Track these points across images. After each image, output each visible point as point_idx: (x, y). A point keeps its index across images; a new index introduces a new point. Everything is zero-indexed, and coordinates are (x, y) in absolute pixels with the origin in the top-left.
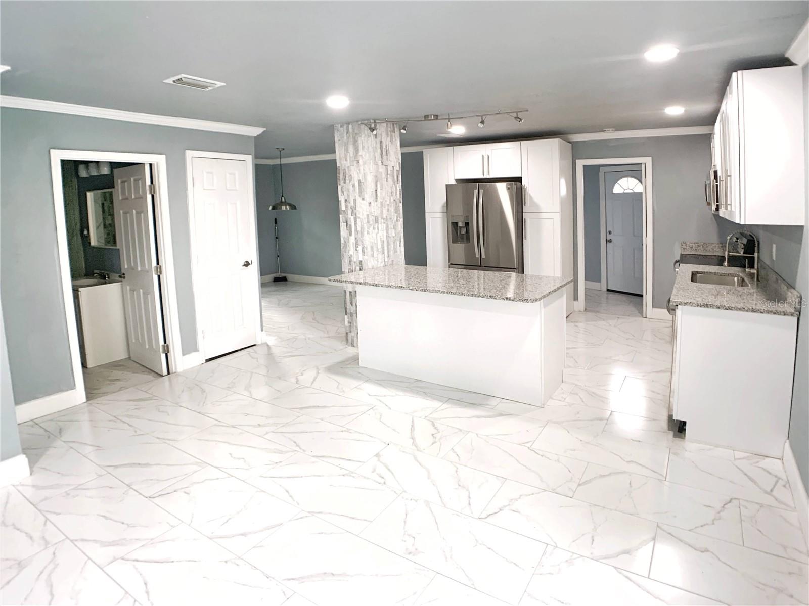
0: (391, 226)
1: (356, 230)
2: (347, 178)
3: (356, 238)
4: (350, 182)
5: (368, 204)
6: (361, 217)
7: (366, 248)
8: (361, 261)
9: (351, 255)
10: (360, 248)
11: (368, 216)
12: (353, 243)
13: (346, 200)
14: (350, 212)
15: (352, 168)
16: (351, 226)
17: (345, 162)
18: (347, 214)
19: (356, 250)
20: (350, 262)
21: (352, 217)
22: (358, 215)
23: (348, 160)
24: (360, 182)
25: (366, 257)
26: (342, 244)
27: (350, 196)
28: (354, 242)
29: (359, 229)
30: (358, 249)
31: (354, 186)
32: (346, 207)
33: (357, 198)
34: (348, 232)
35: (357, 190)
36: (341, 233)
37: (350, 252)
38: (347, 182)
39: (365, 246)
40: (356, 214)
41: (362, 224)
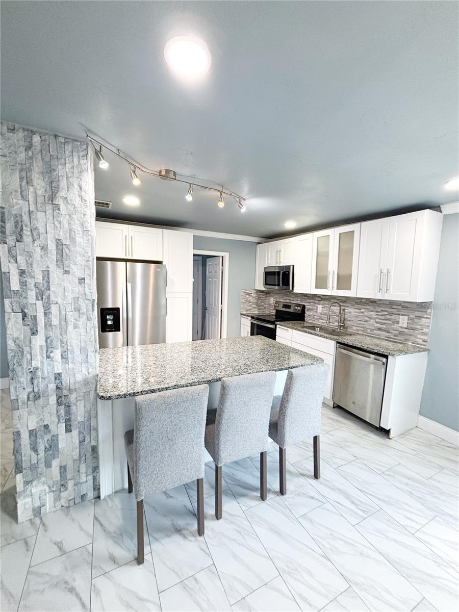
1: (48, 325)
2: (26, 232)
3: (47, 338)
4: (34, 241)
5: (77, 282)
6: (60, 301)
7: (73, 352)
8: (59, 374)
9: (37, 369)
10: (57, 354)
11: (76, 299)
12: (41, 347)
13: (22, 273)
14: (32, 294)
15: (40, 215)
16: (35, 317)
17: (21, 202)
18: (26, 298)
19: (48, 357)
20: (32, 378)
21: (39, 303)
22: (52, 298)
23: (31, 199)
24: (59, 243)
25: (71, 366)
26: (9, 352)
27: (35, 266)
28: (44, 344)
29: (55, 321)
30: (52, 355)
31: (44, 248)
32: (23, 284)
33: (51, 270)
34: (27, 329)
35: (53, 255)
36: (9, 332)
37: (34, 363)
38: (27, 239)
39: (69, 348)
40: (49, 297)
41: (63, 313)
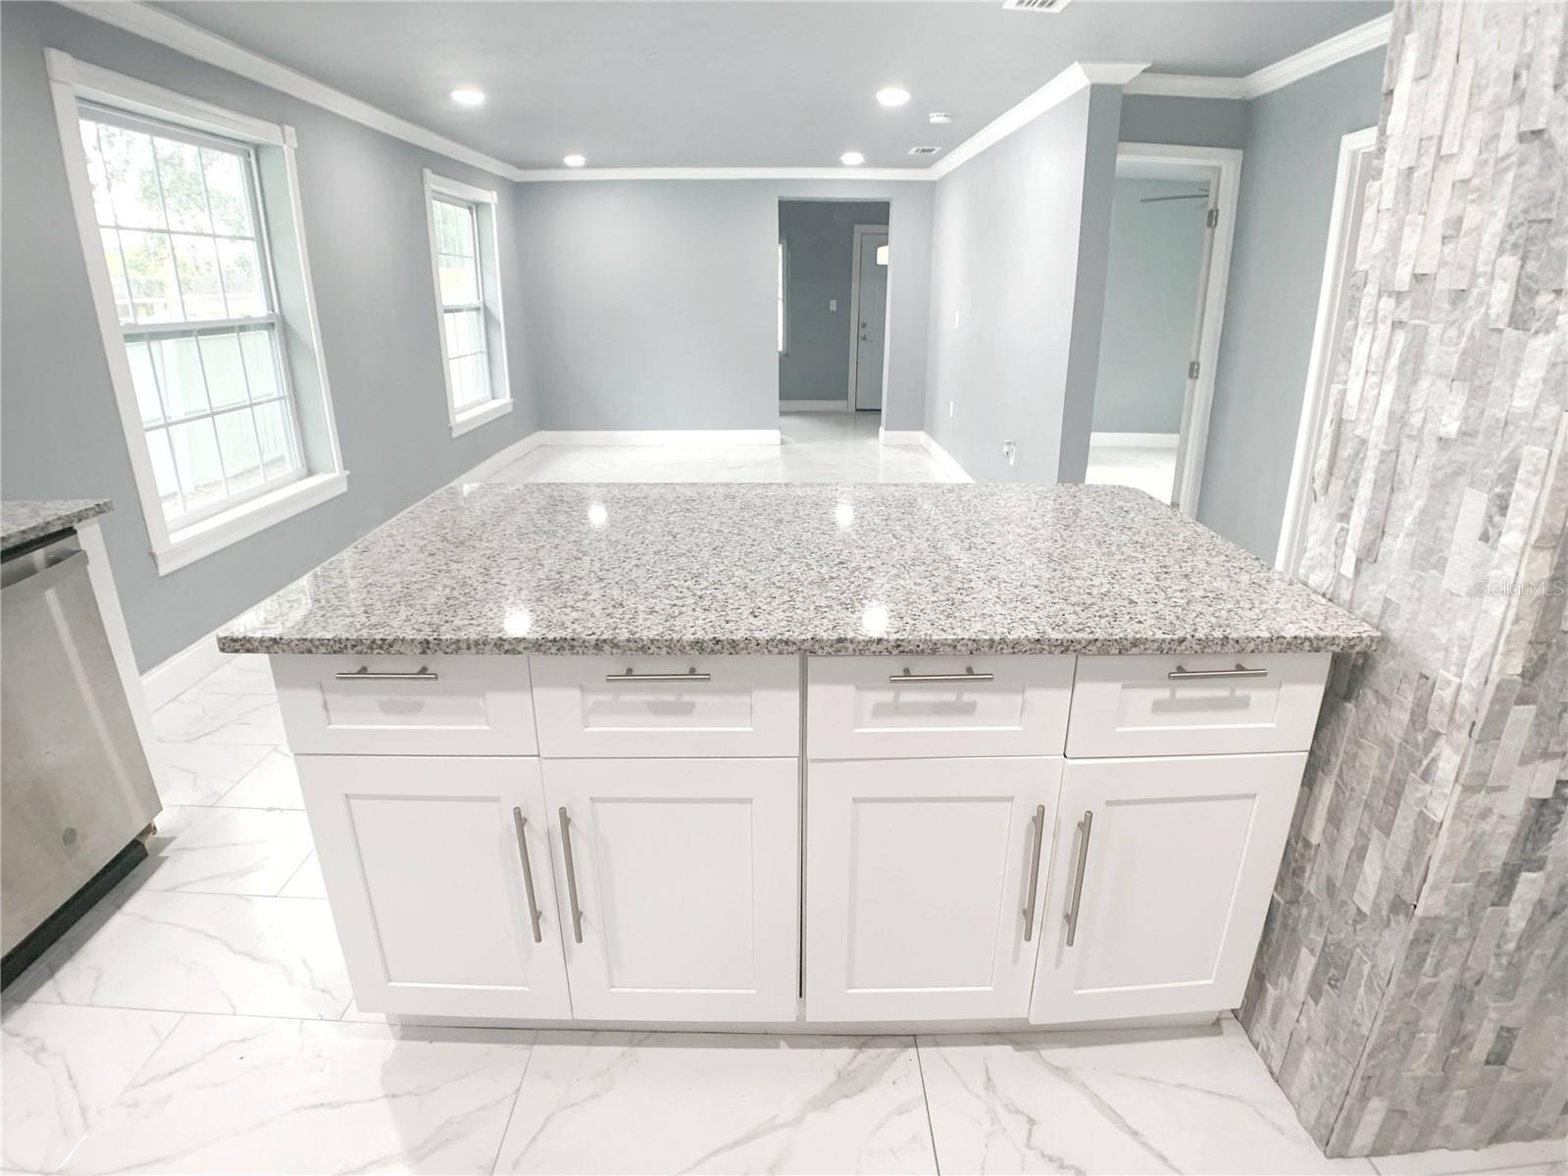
0: (1443, 354)
